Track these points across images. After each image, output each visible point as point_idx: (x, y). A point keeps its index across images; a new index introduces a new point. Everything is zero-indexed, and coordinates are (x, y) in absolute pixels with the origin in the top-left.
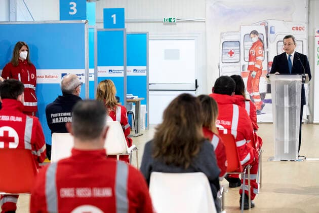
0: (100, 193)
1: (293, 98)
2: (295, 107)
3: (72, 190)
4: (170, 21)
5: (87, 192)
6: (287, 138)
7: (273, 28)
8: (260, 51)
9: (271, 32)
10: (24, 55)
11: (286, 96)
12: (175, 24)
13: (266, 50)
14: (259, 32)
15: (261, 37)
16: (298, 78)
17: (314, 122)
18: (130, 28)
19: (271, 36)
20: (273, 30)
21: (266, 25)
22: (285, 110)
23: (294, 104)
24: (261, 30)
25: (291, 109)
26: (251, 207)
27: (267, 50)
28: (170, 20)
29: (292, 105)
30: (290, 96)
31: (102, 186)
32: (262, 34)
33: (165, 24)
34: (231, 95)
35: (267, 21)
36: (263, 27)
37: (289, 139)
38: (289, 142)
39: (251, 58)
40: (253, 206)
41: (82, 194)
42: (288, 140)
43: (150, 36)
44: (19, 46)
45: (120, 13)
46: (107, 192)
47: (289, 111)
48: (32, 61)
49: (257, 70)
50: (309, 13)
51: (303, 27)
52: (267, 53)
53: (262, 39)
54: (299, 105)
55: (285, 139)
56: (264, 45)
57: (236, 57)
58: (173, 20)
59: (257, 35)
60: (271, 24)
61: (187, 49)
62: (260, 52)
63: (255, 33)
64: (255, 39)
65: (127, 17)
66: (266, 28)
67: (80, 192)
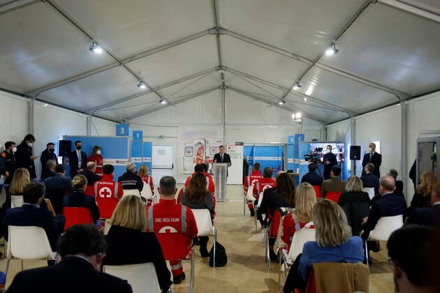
2: (224, 177)
3: (161, 219)
8: (202, 151)
9: (207, 143)
10: (99, 152)
11: (220, 173)
12: (163, 139)
18: (145, 140)
21: (205, 140)
22: (220, 179)
24: (203, 142)
28: (161, 136)
30: (222, 173)
31: (175, 217)
33: (159, 138)
35: (206, 138)
37: (222, 192)
39: (198, 154)
43: (153, 144)
44: (96, 148)
45: (141, 133)
46: (177, 220)
47: (222, 179)
48: (102, 155)
49: (200, 159)
55: (220, 192)
57: (191, 154)
61: (169, 150)
63: (200, 143)
64: (200, 146)
65: (144, 135)
67: (164, 220)
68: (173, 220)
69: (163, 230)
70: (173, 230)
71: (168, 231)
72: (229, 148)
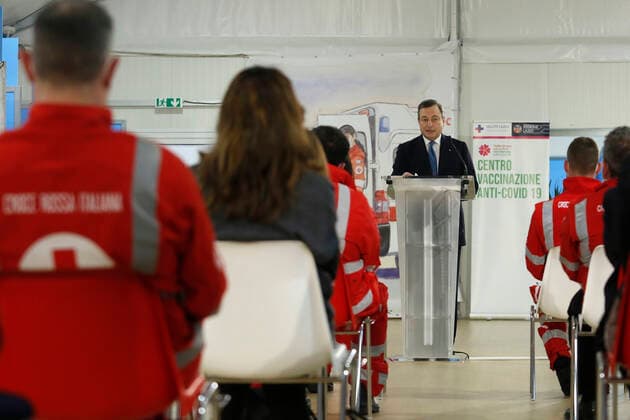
0: (95, 203)
1: (443, 228)
2: (447, 248)
3: (30, 197)
4: (169, 104)
5: (65, 204)
6: (429, 312)
7: (385, 121)
9: (382, 129)
11: (428, 223)
12: (181, 112)
13: (371, 166)
14: (356, 129)
15: (360, 138)
16: (452, 186)
17: (472, 315)
19: (380, 137)
20: (384, 125)
21: (372, 114)
22: (425, 254)
23: (446, 239)
25: (437, 251)
26: (373, 412)
27: (374, 166)
28: (169, 101)
29: (441, 243)
30: (434, 224)
31: (101, 188)
32: (362, 133)
33: (159, 111)
34: (337, 165)
35: (374, 106)
36: (365, 118)
37: (435, 316)
38: (434, 321)
40: (376, 410)
41: (53, 205)
42: (432, 318)
46: (112, 203)
47: (434, 257)
50: (460, 90)
51: (449, 119)
52: (374, 171)
53: (363, 143)
54: (454, 243)
55: (425, 314)
56: (366, 154)
58: (175, 104)
59: (352, 134)
60: (381, 111)
62: (359, 170)
63: (348, 130)
66: (372, 121)
67: (51, 203)
68: (91, 203)
69: (39, 256)
70: (89, 255)
71: (64, 257)
72: (484, 150)
